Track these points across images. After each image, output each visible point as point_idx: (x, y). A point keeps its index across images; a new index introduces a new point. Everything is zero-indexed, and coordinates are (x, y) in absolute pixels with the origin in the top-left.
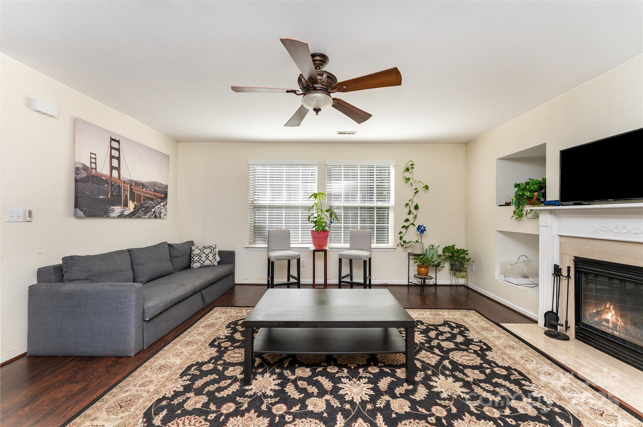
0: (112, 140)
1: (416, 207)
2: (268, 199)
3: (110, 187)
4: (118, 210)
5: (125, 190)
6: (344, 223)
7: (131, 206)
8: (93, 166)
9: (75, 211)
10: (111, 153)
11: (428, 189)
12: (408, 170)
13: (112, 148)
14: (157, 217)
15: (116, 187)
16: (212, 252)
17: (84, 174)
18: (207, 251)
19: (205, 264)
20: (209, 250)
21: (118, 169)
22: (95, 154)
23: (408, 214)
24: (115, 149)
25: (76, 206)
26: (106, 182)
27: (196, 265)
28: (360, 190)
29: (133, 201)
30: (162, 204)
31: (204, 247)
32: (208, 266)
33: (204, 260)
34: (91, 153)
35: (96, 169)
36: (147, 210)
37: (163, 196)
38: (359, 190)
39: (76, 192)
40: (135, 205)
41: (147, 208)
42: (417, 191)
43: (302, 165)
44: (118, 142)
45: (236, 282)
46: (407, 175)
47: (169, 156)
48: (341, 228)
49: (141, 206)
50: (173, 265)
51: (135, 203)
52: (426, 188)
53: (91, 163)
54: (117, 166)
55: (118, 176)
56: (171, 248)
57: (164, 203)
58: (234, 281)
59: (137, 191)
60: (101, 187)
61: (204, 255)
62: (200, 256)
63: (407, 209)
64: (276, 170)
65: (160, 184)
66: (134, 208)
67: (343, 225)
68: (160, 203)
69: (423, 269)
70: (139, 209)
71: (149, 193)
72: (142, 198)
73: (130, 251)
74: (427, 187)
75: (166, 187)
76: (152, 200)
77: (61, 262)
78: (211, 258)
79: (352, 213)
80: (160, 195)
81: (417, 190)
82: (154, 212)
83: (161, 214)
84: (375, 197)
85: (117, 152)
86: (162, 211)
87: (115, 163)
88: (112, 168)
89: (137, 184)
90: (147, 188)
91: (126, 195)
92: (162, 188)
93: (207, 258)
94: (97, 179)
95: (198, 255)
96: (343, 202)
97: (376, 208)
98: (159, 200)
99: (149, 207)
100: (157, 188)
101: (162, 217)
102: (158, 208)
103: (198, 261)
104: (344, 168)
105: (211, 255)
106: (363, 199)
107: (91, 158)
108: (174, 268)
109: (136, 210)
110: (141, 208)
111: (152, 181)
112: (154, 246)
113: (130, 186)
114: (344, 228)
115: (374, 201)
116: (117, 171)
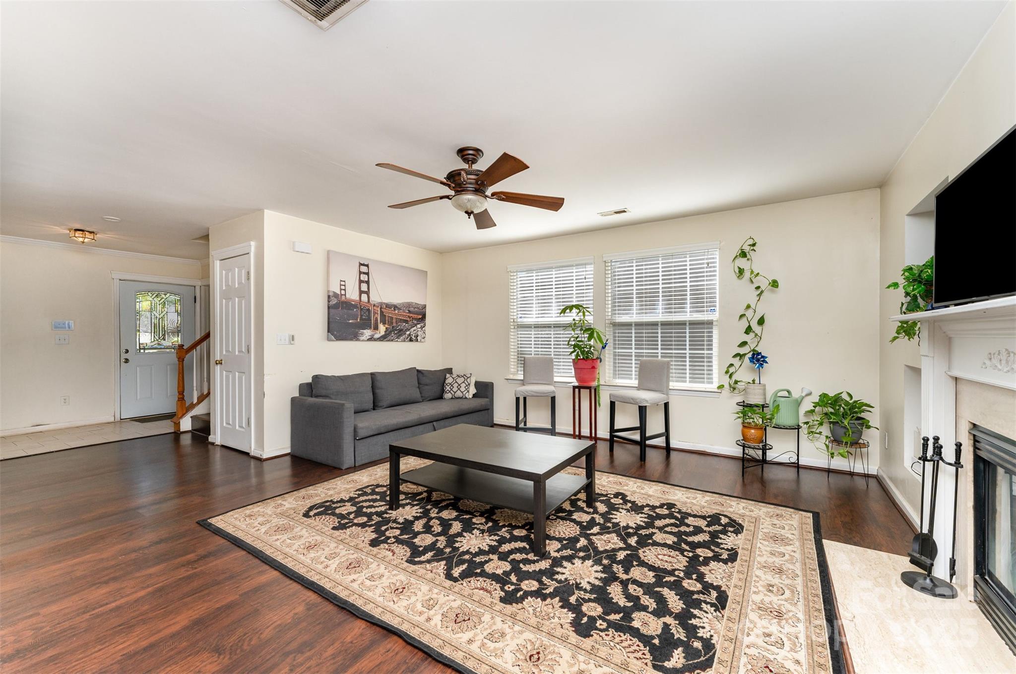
0: (361, 264)
1: (761, 322)
2: (535, 316)
3: (359, 311)
4: (367, 333)
5: (375, 313)
6: (636, 348)
7: (382, 329)
8: (343, 292)
9: (328, 335)
10: (360, 278)
11: (777, 286)
12: (743, 254)
13: (360, 273)
14: (412, 341)
15: (365, 311)
16: (466, 382)
17: (334, 301)
18: (460, 380)
19: (456, 395)
20: (462, 379)
21: (367, 293)
22: (344, 281)
23: (745, 333)
24: (364, 273)
25: (328, 332)
26: (355, 306)
27: (448, 396)
28: (663, 296)
29: (384, 324)
30: (419, 326)
31: (458, 376)
32: (459, 398)
33: (455, 391)
34: (341, 281)
35: (345, 295)
36: (400, 333)
37: (420, 317)
38: (661, 296)
39: (329, 318)
40: (386, 328)
41: (401, 330)
42: (762, 292)
43: (577, 265)
44: (367, 266)
45: (495, 422)
46: (742, 263)
47: (427, 272)
48: (631, 356)
49: (394, 329)
50: (421, 393)
51: (387, 326)
52: (772, 286)
53: (341, 289)
54: (366, 290)
55: (367, 300)
56: (420, 375)
57: (422, 325)
58: (493, 421)
59: (388, 313)
60: (350, 312)
61: (456, 385)
62: (452, 386)
63: (744, 324)
64: (541, 275)
65: (416, 303)
66: (385, 332)
67: (633, 351)
68: (416, 325)
69: (753, 431)
70: (391, 332)
71: (404, 314)
72: (394, 321)
73: (372, 374)
74: (775, 284)
75: (425, 307)
76: (406, 322)
77: (310, 380)
78: (463, 389)
79: (646, 333)
80: (416, 316)
81: (760, 290)
82: (410, 335)
83: (417, 336)
84: (688, 306)
85: (366, 276)
86: (419, 333)
87: (364, 287)
88: (361, 292)
89: (388, 306)
90: (399, 309)
91: (376, 318)
92: (418, 308)
93: (459, 389)
94: (347, 305)
95: (450, 384)
96: (634, 316)
97: (690, 324)
98: (415, 322)
99: (402, 330)
100: (412, 309)
101: (419, 340)
102: (414, 330)
103: (450, 392)
104: (637, 262)
105: (463, 385)
106: (668, 310)
107: (341, 285)
108: (422, 397)
109: (387, 332)
110: (393, 331)
111: (406, 301)
112: (401, 371)
113: (381, 308)
114: (636, 356)
115: (687, 312)
116: (366, 295)
